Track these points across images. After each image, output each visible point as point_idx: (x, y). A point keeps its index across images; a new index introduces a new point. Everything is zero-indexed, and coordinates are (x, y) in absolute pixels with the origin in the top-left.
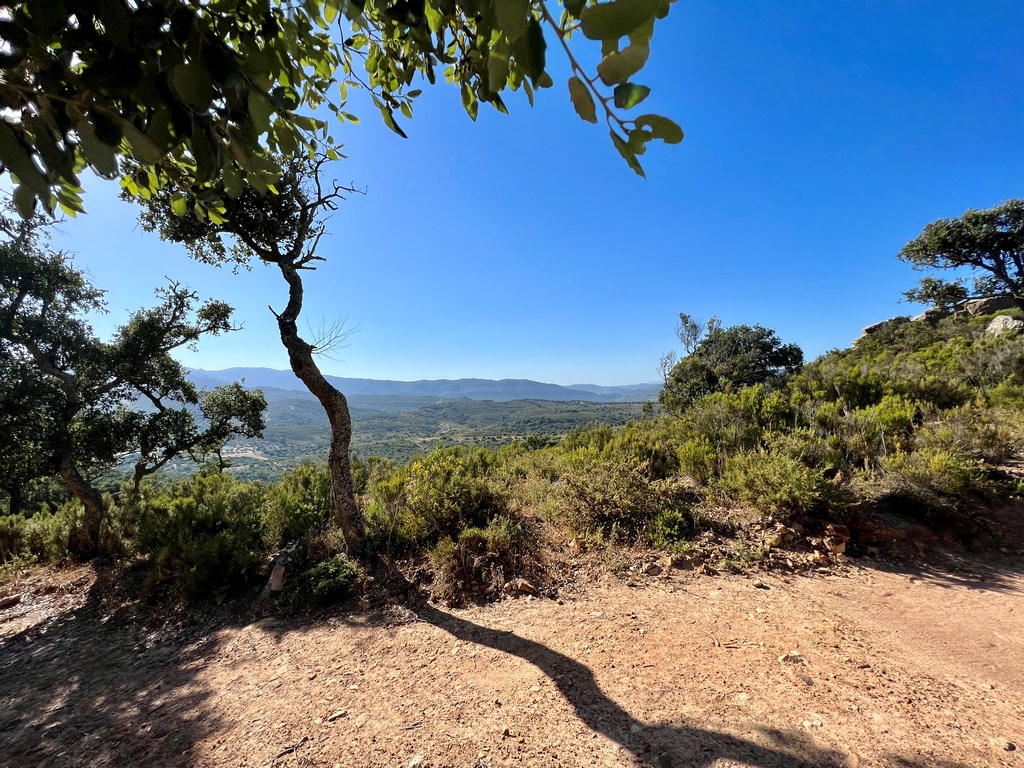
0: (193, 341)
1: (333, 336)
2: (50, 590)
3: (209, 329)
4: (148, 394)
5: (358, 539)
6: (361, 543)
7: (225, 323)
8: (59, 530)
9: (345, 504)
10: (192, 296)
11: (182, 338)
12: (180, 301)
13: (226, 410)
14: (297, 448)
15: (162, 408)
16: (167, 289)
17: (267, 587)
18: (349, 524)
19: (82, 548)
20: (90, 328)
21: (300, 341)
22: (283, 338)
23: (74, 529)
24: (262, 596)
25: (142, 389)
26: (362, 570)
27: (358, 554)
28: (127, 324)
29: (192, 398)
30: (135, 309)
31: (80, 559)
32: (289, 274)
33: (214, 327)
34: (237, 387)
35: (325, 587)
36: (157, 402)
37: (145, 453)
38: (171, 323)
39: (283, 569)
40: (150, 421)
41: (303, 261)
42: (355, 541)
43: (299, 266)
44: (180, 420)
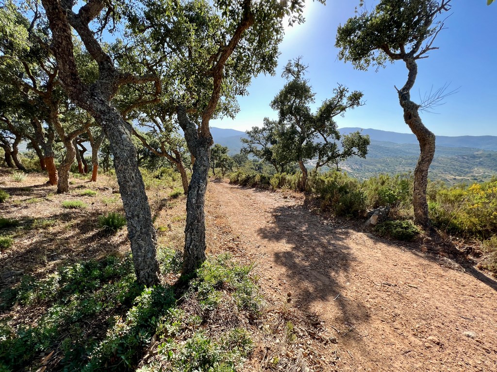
0: (344, 112)
1: (436, 98)
2: (294, 197)
3: (351, 106)
4: (323, 135)
5: (423, 216)
6: (425, 218)
7: (358, 102)
8: (295, 180)
9: (420, 196)
10: (346, 90)
11: (339, 111)
12: (341, 94)
13: (353, 144)
14: (367, 169)
15: (327, 142)
16: (338, 89)
17: (368, 221)
18: (420, 207)
19: (301, 187)
20: (310, 110)
21: (412, 103)
22: (401, 103)
23: (299, 180)
24: (366, 224)
25: (321, 134)
26: (423, 232)
27: (422, 224)
28: (321, 106)
29: (338, 138)
30: (324, 100)
31: (301, 190)
32: (410, 64)
33: (353, 104)
34: (358, 133)
35: (400, 232)
36: (325, 139)
37: (320, 159)
38: (337, 104)
39: (377, 216)
40: (323, 146)
41: (421, 54)
42: (421, 216)
43: (418, 57)
44: (333, 147)
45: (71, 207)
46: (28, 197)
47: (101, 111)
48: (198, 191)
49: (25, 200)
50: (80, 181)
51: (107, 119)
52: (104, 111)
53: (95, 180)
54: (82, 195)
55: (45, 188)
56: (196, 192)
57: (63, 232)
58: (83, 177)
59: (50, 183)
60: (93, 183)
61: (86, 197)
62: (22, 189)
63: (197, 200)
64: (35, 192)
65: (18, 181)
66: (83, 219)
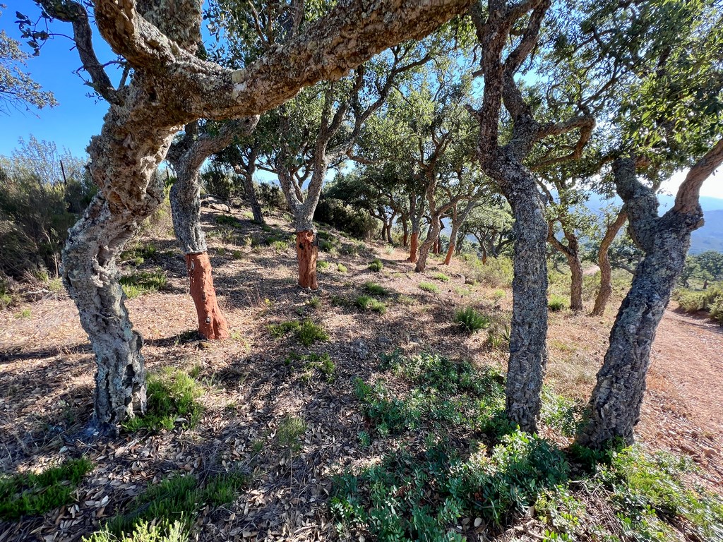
45: (426, 290)
46: (394, 271)
47: (513, 179)
48: (646, 313)
49: (393, 273)
50: (433, 262)
51: (519, 189)
52: (518, 179)
53: (447, 264)
54: (435, 279)
55: (406, 264)
56: (640, 314)
57: (420, 315)
58: (436, 258)
59: (410, 260)
60: (445, 266)
61: (439, 281)
62: (391, 262)
63: (639, 330)
64: (399, 266)
65: (388, 253)
66: (437, 306)
